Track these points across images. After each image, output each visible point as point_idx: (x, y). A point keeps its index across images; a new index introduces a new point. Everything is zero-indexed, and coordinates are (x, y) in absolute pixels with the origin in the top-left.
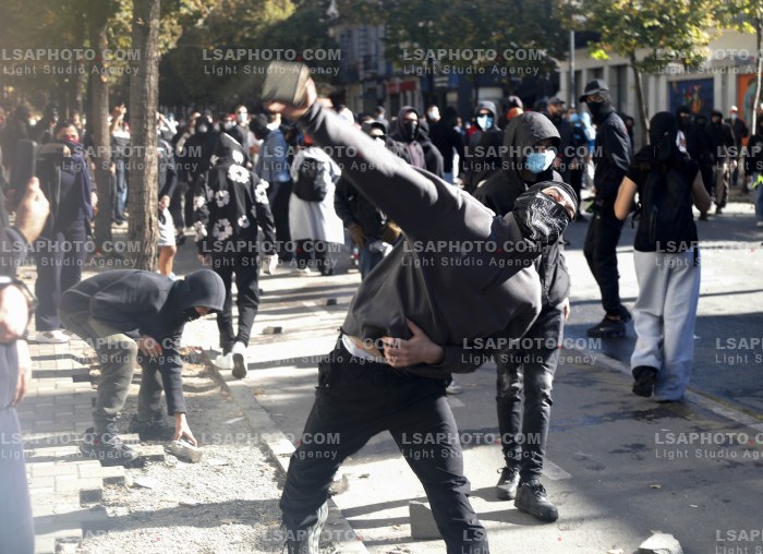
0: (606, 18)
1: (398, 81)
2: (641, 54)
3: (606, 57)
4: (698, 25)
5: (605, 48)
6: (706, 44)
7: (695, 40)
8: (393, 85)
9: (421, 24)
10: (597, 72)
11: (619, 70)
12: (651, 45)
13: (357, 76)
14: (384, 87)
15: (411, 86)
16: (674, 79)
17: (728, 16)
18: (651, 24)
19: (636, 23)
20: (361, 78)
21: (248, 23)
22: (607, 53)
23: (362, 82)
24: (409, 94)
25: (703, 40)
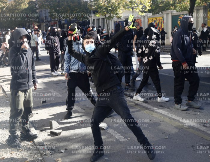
0: (99, 7)
1: (53, 22)
2: (107, 15)
3: (99, 16)
4: (120, 9)
5: (99, 14)
6: (122, 13)
7: (119, 12)
8: (52, 23)
9: (58, 9)
10: (98, 20)
11: (103, 19)
12: (110, 13)
13: (44, 21)
14: (50, 23)
15: (56, 23)
16: (115, 21)
17: (126, 7)
18: (109, 9)
19: (106, 8)
20: (44, 22)
21: (17, 9)
22: (100, 15)
23: (45, 22)
24: (56, 25)
25: (121, 12)
